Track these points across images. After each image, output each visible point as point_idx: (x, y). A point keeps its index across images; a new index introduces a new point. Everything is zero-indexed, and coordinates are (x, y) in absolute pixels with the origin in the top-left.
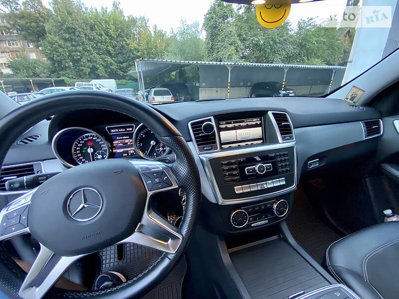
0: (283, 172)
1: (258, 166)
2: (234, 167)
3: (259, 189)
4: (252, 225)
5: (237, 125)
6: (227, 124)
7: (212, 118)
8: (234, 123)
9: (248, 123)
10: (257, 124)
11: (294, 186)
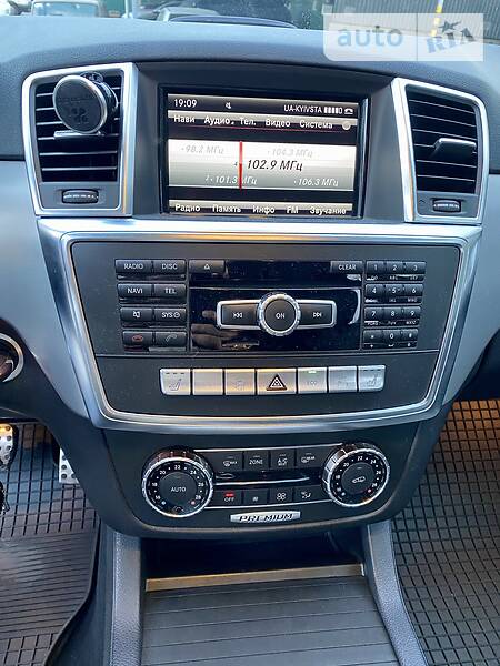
0: (382, 342)
1: (267, 301)
2: (170, 288)
3: (262, 390)
4: (234, 518)
5: (248, 118)
6: (201, 107)
7: (128, 70)
8: (237, 108)
9: (300, 120)
10: (338, 128)
11: (423, 403)
